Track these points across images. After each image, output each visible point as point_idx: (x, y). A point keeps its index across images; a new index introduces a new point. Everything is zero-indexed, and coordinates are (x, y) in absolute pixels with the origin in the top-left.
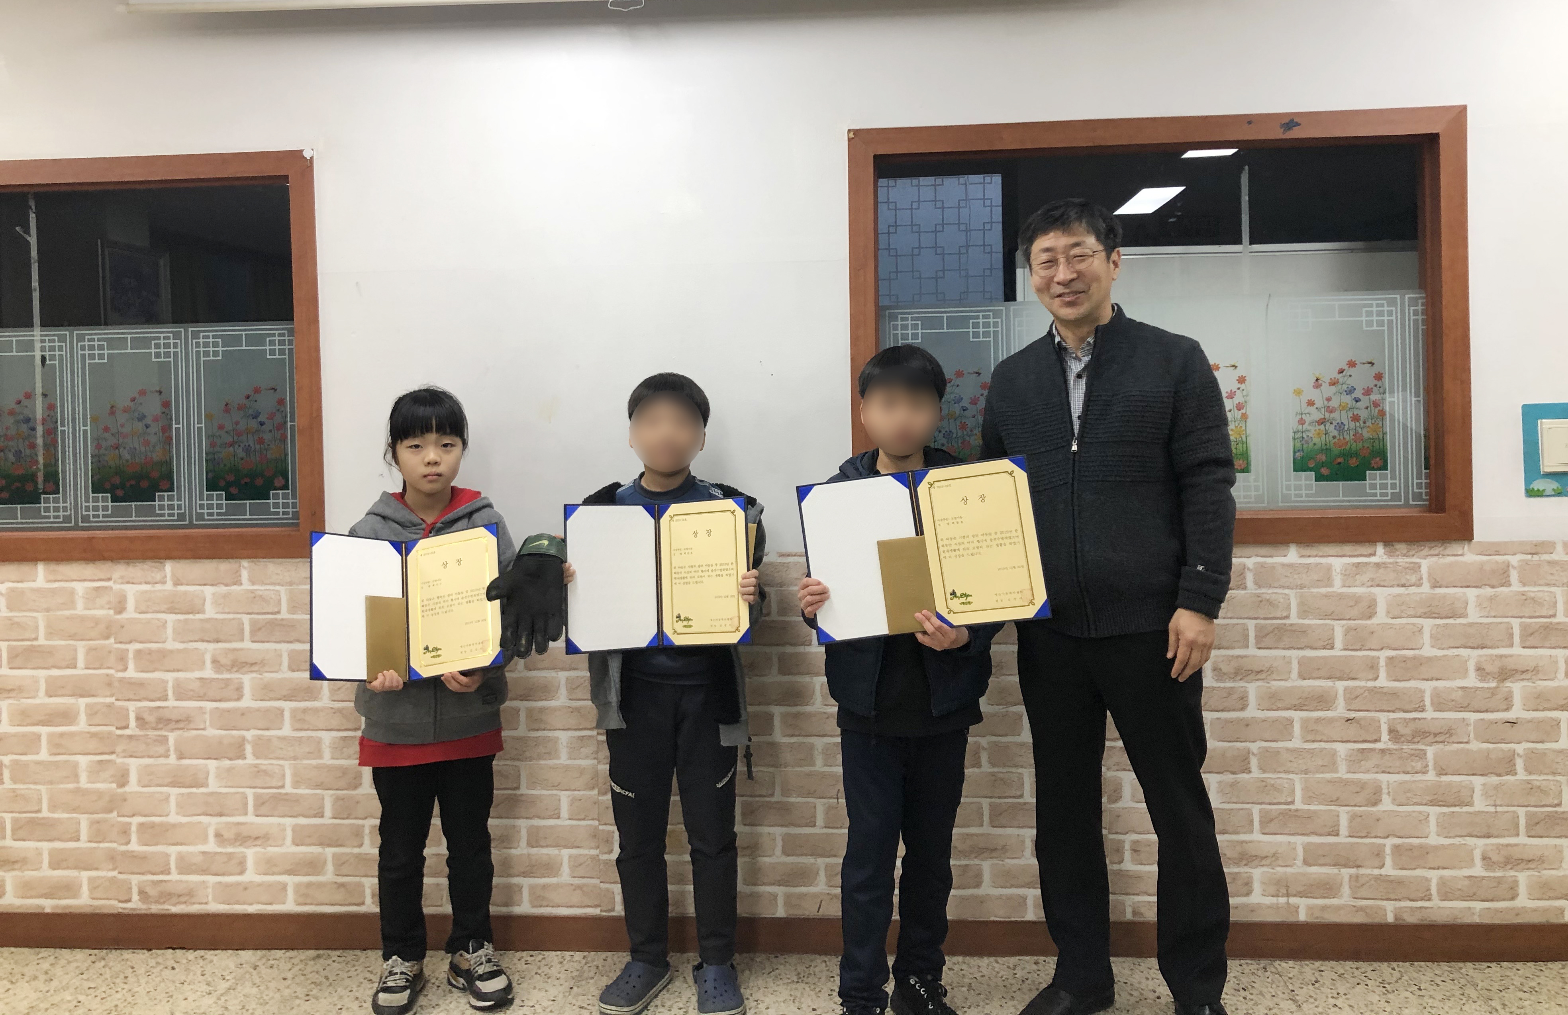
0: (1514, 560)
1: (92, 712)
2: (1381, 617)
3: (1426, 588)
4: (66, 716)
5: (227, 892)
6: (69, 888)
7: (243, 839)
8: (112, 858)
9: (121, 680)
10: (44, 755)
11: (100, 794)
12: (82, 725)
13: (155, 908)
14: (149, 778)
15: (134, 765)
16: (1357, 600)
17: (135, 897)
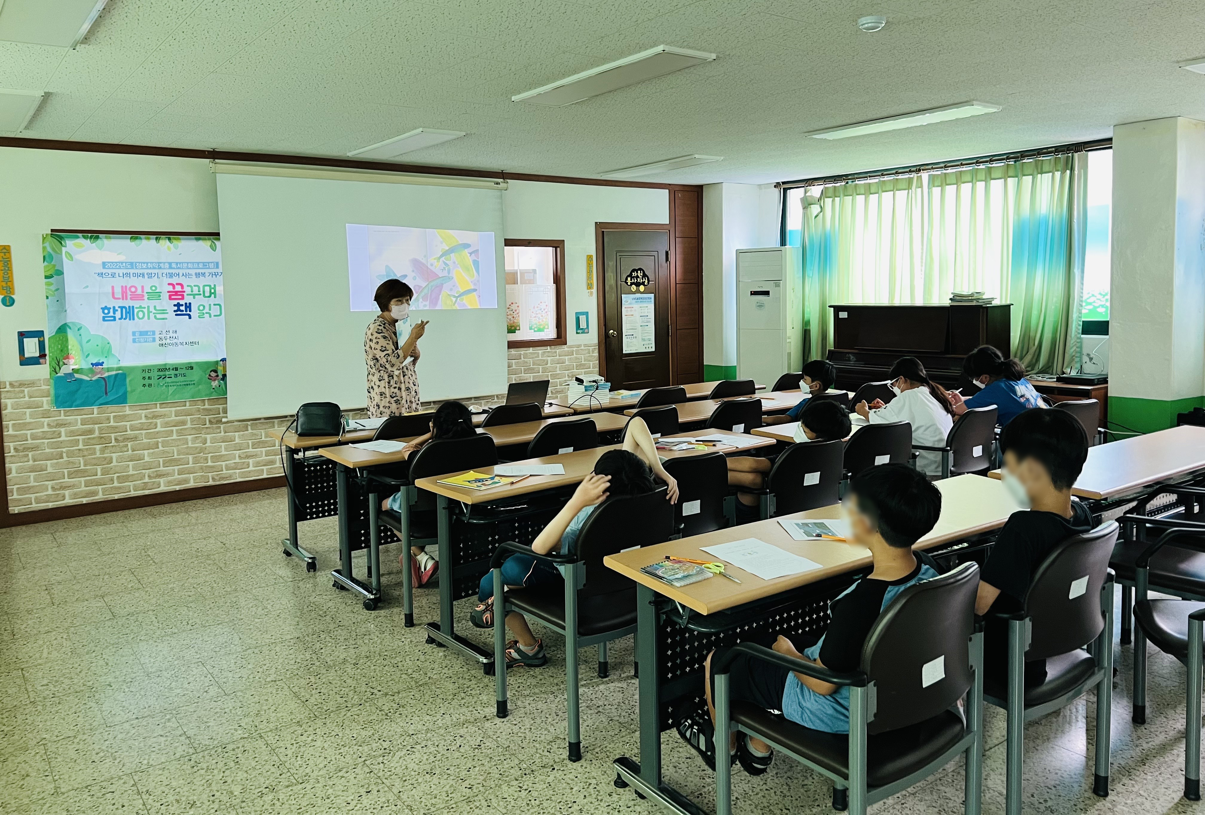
0: (574, 349)
1: (192, 421)
2: (549, 365)
3: (558, 357)
4: (184, 423)
5: (242, 475)
6: (187, 481)
7: (248, 457)
8: (201, 468)
9: (203, 409)
10: (175, 437)
11: (196, 448)
12: (189, 425)
13: (218, 483)
14: (213, 441)
15: (208, 436)
16: (544, 360)
17: (211, 480)
